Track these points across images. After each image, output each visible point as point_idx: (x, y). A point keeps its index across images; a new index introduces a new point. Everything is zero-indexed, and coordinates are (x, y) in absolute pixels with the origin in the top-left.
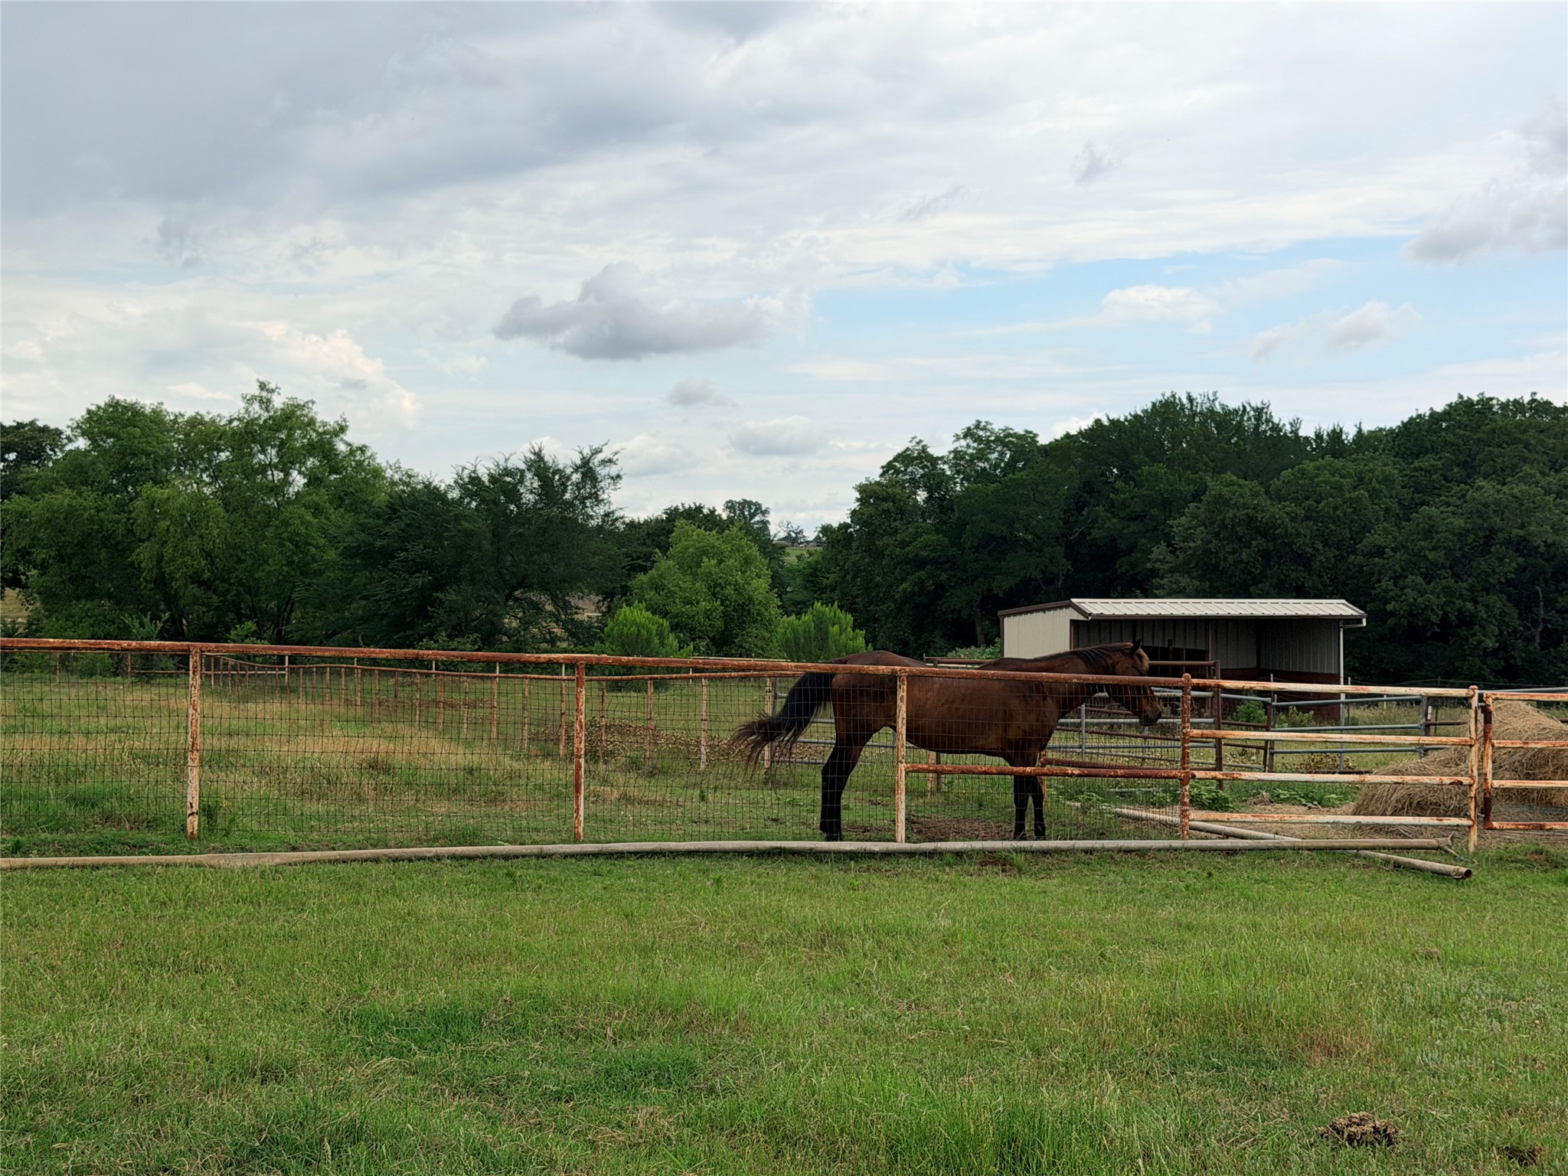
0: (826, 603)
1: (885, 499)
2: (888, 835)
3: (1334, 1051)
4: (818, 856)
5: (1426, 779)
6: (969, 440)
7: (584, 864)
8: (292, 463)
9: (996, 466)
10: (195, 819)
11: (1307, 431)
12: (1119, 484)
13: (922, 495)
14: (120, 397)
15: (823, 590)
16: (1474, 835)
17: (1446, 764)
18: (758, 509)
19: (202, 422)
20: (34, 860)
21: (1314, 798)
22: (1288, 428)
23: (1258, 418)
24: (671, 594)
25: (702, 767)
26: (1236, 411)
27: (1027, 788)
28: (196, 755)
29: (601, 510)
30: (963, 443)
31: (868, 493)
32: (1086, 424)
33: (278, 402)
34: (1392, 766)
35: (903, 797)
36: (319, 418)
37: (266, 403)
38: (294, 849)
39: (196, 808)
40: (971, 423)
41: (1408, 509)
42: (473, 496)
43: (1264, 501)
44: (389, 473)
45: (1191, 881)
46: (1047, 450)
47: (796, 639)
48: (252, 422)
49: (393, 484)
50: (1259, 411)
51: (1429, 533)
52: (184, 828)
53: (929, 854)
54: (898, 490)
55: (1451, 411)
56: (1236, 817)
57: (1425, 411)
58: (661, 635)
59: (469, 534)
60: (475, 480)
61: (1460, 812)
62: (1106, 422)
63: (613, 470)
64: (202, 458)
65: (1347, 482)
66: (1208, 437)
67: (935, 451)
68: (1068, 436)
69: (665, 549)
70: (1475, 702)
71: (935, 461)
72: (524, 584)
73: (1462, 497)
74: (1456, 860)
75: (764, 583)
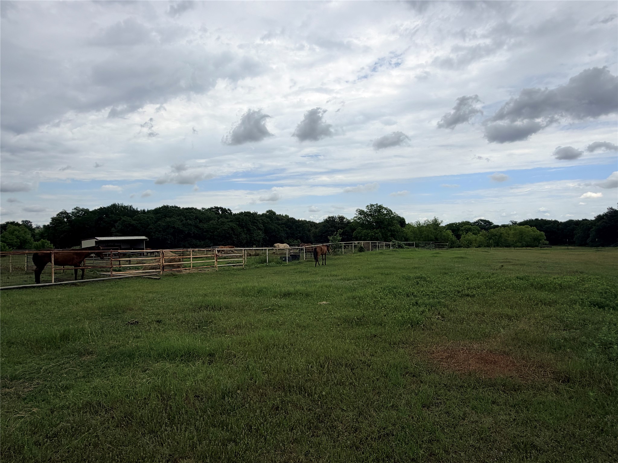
0: (44, 239)
1: (57, 220)
2: (50, 281)
3: (131, 310)
4: (34, 287)
5: (154, 264)
6: (75, 210)
9: (81, 214)
11: (139, 210)
12: (105, 218)
13: (65, 220)
15: (43, 237)
16: (161, 272)
17: (157, 261)
18: (30, 222)
21: (137, 268)
22: (136, 209)
24: (7, 238)
25: (11, 272)
26: (126, 206)
30: (74, 210)
31: (53, 219)
32: (99, 208)
34: (148, 263)
35: (53, 275)
40: (75, 207)
41: (156, 222)
43: (132, 221)
45: (112, 284)
46: (91, 212)
47: (37, 247)
50: (131, 206)
51: (159, 226)
53: (59, 284)
54: (60, 219)
55: (162, 207)
57: (158, 207)
61: (159, 269)
62: (102, 207)
65: (146, 218)
66: (121, 210)
67: (68, 212)
68: (95, 210)
70: (161, 252)
71: (68, 214)
73: (164, 220)
74: (158, 276)
75: (30, 236)
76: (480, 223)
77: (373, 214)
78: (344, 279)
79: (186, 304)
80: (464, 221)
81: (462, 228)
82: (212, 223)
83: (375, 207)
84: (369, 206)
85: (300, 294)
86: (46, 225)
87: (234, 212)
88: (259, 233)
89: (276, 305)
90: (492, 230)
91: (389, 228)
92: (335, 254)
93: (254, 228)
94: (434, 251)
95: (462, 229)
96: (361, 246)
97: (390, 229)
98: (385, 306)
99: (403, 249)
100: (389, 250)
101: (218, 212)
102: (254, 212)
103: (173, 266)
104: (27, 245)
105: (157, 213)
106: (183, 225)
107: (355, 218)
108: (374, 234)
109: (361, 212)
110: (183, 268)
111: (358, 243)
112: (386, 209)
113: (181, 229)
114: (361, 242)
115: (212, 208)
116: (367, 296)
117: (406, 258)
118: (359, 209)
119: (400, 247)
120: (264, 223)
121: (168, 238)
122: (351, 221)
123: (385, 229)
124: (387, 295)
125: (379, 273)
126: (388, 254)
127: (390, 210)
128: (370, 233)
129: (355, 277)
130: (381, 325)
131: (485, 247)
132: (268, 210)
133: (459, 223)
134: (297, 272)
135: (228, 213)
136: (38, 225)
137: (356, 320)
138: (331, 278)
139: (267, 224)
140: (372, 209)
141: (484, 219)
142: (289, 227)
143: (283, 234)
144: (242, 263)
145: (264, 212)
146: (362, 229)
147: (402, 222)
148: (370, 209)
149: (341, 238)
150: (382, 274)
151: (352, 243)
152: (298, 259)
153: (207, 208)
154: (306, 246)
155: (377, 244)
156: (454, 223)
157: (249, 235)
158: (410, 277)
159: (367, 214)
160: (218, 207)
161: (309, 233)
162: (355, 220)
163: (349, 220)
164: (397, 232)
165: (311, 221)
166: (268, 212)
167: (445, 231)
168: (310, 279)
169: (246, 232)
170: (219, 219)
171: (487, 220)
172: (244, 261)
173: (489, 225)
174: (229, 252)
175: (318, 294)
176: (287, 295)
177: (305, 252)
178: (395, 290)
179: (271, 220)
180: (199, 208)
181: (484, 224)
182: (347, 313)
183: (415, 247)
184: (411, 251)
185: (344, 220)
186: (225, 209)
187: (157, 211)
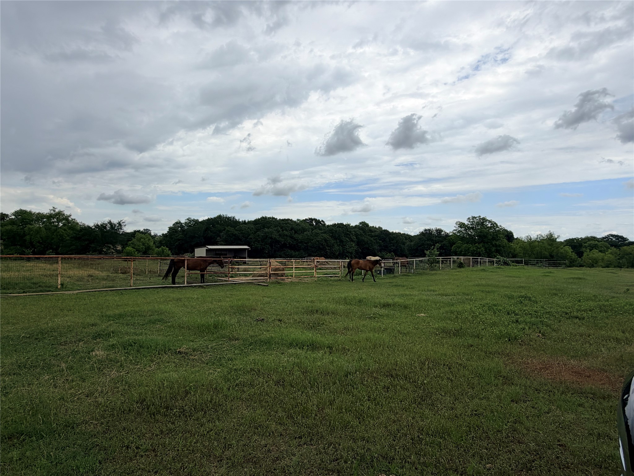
0: (163, 246)
1: (173, 229)
2: (184, 283)
3: (255, 310)
4: (173, 287)
5: (262, 272)
7: (134, 290)
8: (60, 221)
9: (192, 224)
10: (60, 286)
11: (241, 220)
12: (212, 228)
13: (180, 229)
14: (22, 209)
15: (163, 244)
16: (268, 280)
17: (264, 270)
18: (149, 230)
19: (40, 214)
20: (28, 294)
21: (245, 275)
22: (238, 220)
23: (233, 218)
24: (135, 245)
27: (202, 276)
28: (60, 275)
29: (122, 231)
30: (187, 221)
31: (170, 228)
33: (57, 211)
34: (257, 270)
35: (186, 278)
36: (65, 214)
37: (54, 211)
38: (79, 290)
39: (60, 284)
40: (188, 218)
41: (255, 232)
42: (97, 228)
43: (234, 231)
44: (80, 224)
45: (230, 288)
46: (200, 222)
47: (158, 252)
48: (51, 214)
49: (81, 225)
50: (234, 217)
51: (258, 236)
52: (57, 287)
53: (190, 286)
54: (176, 228)
56: (236, 279)
58: (134, 252)
59: (96, 234)
60: (98, 225)
61: (267, 277)
63: (124, 224)
64: (40, 220)
65: (247, 228)
66: (226, 221)
67: (182, 222)
68: (204, 220)
69: (134, 237)
70: (269, 261)
71: (182, 223)
72: (108, 243)
73: (263, 231)
74: (266, 283)
75: (152, 243)
76: (610, 239)
77: (475, 227)
78: (442, 295)
79: (298, 308)
80: (589, 236)
81: (585, 244)
82: (306, 235)
83: (477, 220)
84: (471, 219)
85: (399, 305)
86: (165, 233)
87: (327, 223)
88: (352, 245)
89: (377, 314)
90: (625, 247)
91: (494, 242)
92: (432, 269)
93: (347, 240)
94: (547, 270)
95: (585, 246)
96: (460, 262)
97: (495, 244)
98: (484, 321)
99: (509, 267)
100: (493, 267)
101: (312, 223)
102: (347, 223)
103: (277, 275)
104: (150, 251)
105: (257, 224)
106: (280, 235)
107: (455, 232)
108: (475, 249)
109: (462, 225)
110: (286, 277)
111: (458, 258)
112: (491, 222)
113: (278, 239)
114: (461, 258)
115: (306, 220)
116: (466, 311)
117: (510, 277)
118: (459, 222)
119: (506, 263)
120: (356, 235)
121: (266, 248)
122: (450, 234)
123: (489, 244)
124: (486, 312)
125: (480, 291)
126: (491, 272)
127: (495, 223)
128: (471, 248)
129: (454, 293)
130: (478, 337)
131: (615, 267)
132: (361, 222)
133: (581, 238)
134: (393, 286)
135: (322, 224)
136: (156, 233)
137: (454, 331)
138: (429, 293)
139: (360, 235)
140: (474, 221)
141: (616, 234)
142: (383, 240)
143: (376, 247)
144: (339, 274)
145: (357, 223)
146: (462, 244)
147: (510, 236)
148: (472, 222)
149: (439, 252)
150: (482, 291)
151: (450, 258)
152: (393, 273)
153: (302, 219)
154: (401, 260)
155: (479, 260)
156: (575, 239)
157: (342, 246)
158: (514, 296)
159: (468, 227)
160: (313, 218)
161: (404, 246)
162: (454, 233)
163: (448, 233)
164: (503, 247)
165: (406, 233)
166: (361, 224)
167: (562, 247)
168: (408, 293)
169: (339, 243)
170: (312, 230)
171: (620, 235)
172: (340, 273)
173: (622, 241)
174: (324, 263)
175: (416, 307)
176: (386, 306)
177: (401, 266)
178: (495, 308)
179: (364, 232)
180: (295, 219)
181: (616, 240)
182: (445, 325)
183: (524, 264)
184: (519, 269)
185: (442, 233)
186: (319, 220)
187: (256, 222)
